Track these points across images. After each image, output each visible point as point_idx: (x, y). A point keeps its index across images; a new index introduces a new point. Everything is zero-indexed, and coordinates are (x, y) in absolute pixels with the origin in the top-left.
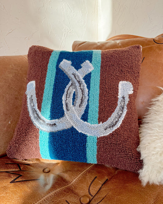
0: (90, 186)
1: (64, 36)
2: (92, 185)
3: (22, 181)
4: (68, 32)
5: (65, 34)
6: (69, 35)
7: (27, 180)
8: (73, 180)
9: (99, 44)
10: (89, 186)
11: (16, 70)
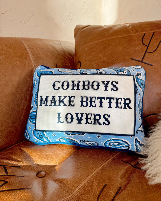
0: (99, 197)
1: (65, 24)
2: (101, 195)
3: (8, 190)
4: (69, 18)
5: (65, 21)
6: (70, 22)
7: (14, 190)
8: (75, 189)
9: (105, 27)
10: (97, 197)
11: (7, 51)
